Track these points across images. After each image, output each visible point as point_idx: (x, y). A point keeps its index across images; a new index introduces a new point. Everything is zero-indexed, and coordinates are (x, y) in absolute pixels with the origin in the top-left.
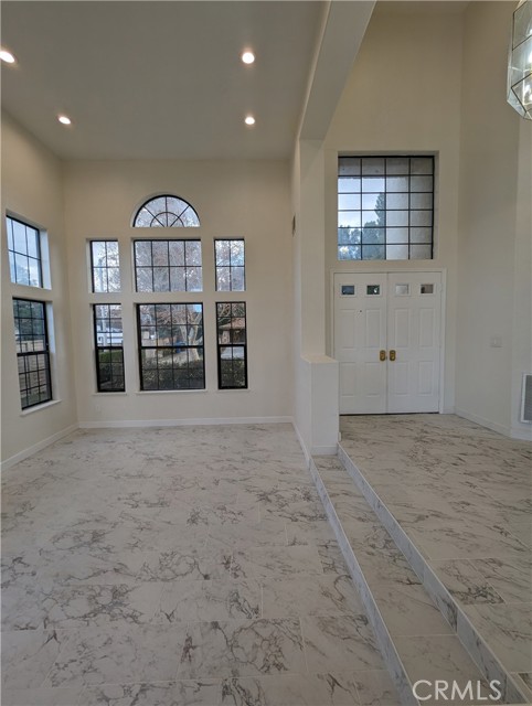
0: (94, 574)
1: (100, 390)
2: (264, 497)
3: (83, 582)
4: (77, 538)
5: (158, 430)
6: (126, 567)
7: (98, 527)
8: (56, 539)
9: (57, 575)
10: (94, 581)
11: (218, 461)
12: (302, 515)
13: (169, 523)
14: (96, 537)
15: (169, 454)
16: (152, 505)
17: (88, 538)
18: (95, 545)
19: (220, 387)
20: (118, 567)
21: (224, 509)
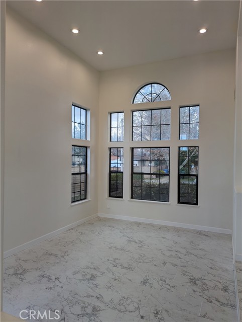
0: (87, 297)
1: (110, 196)
2: (193, 281)
3: (81, 299)
4: (84, 275)
5: (139, 224)
6: (102, 297)
7: (95, 272)
8: (75, 273)
9: (71, 291)
10: (86, 300)
11: (170, 251)
12: (217, 300)
13: (130, 280)
14: (93, 277)
15: (141, 240)
16: (124, 268)
17: (88, 277)
18: (91, 281)
19: (179, 202)
20: (99, 296)
21: (165, 281)
